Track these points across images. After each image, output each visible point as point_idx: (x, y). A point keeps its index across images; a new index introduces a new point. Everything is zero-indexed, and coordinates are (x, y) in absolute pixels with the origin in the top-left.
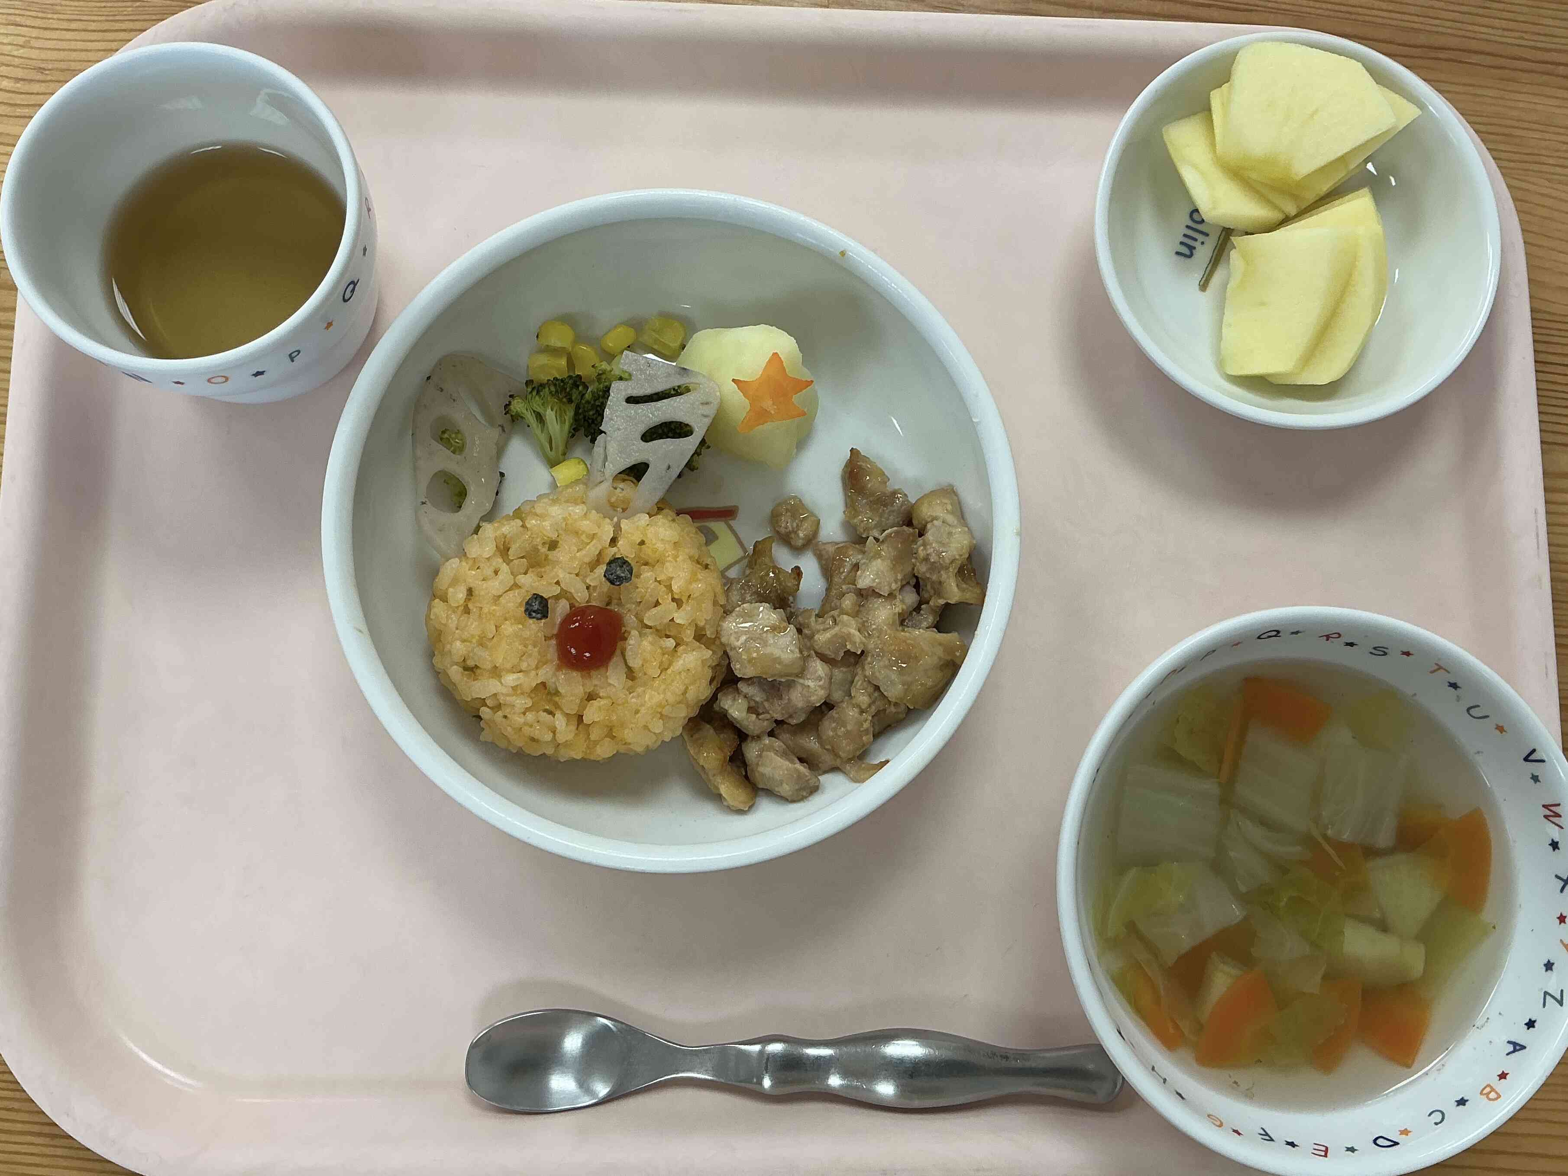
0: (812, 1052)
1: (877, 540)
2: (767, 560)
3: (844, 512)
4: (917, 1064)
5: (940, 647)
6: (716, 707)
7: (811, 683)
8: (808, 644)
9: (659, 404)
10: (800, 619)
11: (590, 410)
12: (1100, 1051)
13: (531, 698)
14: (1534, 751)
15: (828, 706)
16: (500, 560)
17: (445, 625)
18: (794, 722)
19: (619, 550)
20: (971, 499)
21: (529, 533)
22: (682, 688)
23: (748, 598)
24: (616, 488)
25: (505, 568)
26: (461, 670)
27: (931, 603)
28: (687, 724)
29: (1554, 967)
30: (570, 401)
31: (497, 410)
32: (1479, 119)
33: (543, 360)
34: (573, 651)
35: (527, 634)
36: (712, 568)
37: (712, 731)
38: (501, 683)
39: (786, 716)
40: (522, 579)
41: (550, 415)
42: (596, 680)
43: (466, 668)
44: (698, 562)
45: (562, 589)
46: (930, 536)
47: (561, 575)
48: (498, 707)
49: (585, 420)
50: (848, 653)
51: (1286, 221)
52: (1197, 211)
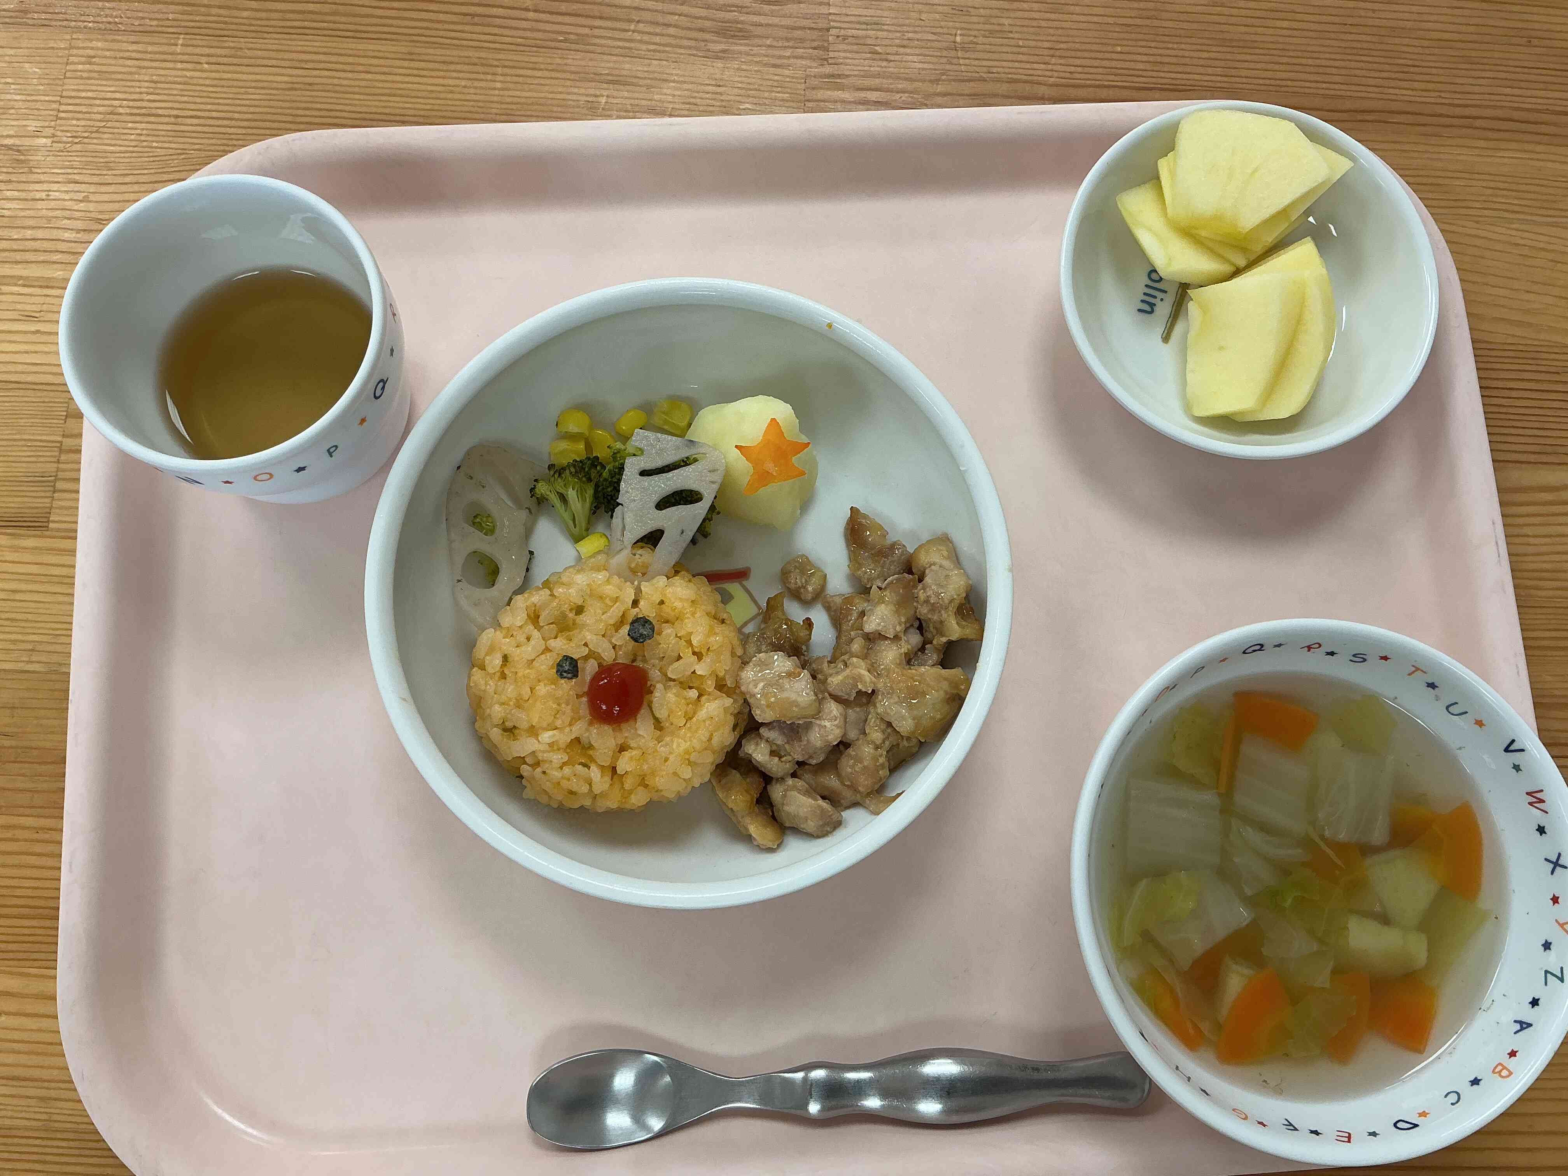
0: (852, 1076)
1: (880, 588)
2: (779, 614)
3: (848, 566)
4: (953, 1081)
5: (946, 682)
6: (741, 754)
7: (827, 724)
8: (823, 688)
9: (670, 475)
10: (814, 666)
11: (608, 487)
12: (1128, 1058)
13: (568, 753)
14: (1513, 741)
15: (843, 745)
16: (531, 627)
17: (485, 691)
18: (814, 762)
19: (641, 610)
20: (964, 545)
21: (557, 601)
22: (707, 735)
23: (764, 648)
24: (635, 555)
25: (536, 634)
26: (500, 731)
27: (935, 642)
28: (715, 771)
29: (1551, 947)
30: (590, 480)
31: (523, 492)
32: (1407, 173)
33: (563, 445)
34: (604, 707)
35: (559, 693)
36: (728, 622)
37: (738, 775)
38: (539, 741)
39: (807, 757)
40: (552, 643)
41: (572, 494)
42: (626, 732)
43: (505, 730)
44: (715, 618)
45: (590, 650)
46: (928, 580)
47: (589, 636)
48: (537, 764)
49: (604, 497)
50: (860, 693)
51: (1237, 272)
52: (1155, 271)
